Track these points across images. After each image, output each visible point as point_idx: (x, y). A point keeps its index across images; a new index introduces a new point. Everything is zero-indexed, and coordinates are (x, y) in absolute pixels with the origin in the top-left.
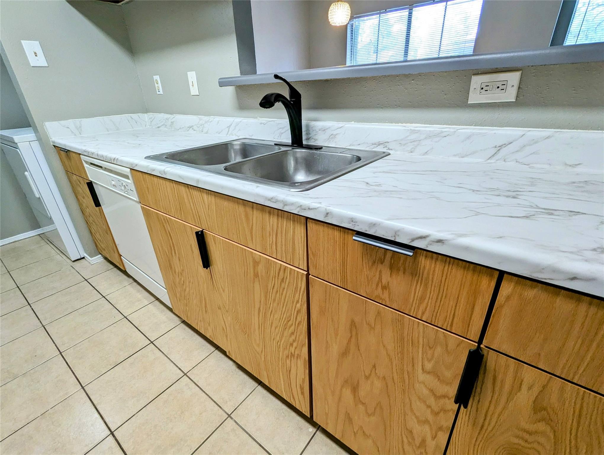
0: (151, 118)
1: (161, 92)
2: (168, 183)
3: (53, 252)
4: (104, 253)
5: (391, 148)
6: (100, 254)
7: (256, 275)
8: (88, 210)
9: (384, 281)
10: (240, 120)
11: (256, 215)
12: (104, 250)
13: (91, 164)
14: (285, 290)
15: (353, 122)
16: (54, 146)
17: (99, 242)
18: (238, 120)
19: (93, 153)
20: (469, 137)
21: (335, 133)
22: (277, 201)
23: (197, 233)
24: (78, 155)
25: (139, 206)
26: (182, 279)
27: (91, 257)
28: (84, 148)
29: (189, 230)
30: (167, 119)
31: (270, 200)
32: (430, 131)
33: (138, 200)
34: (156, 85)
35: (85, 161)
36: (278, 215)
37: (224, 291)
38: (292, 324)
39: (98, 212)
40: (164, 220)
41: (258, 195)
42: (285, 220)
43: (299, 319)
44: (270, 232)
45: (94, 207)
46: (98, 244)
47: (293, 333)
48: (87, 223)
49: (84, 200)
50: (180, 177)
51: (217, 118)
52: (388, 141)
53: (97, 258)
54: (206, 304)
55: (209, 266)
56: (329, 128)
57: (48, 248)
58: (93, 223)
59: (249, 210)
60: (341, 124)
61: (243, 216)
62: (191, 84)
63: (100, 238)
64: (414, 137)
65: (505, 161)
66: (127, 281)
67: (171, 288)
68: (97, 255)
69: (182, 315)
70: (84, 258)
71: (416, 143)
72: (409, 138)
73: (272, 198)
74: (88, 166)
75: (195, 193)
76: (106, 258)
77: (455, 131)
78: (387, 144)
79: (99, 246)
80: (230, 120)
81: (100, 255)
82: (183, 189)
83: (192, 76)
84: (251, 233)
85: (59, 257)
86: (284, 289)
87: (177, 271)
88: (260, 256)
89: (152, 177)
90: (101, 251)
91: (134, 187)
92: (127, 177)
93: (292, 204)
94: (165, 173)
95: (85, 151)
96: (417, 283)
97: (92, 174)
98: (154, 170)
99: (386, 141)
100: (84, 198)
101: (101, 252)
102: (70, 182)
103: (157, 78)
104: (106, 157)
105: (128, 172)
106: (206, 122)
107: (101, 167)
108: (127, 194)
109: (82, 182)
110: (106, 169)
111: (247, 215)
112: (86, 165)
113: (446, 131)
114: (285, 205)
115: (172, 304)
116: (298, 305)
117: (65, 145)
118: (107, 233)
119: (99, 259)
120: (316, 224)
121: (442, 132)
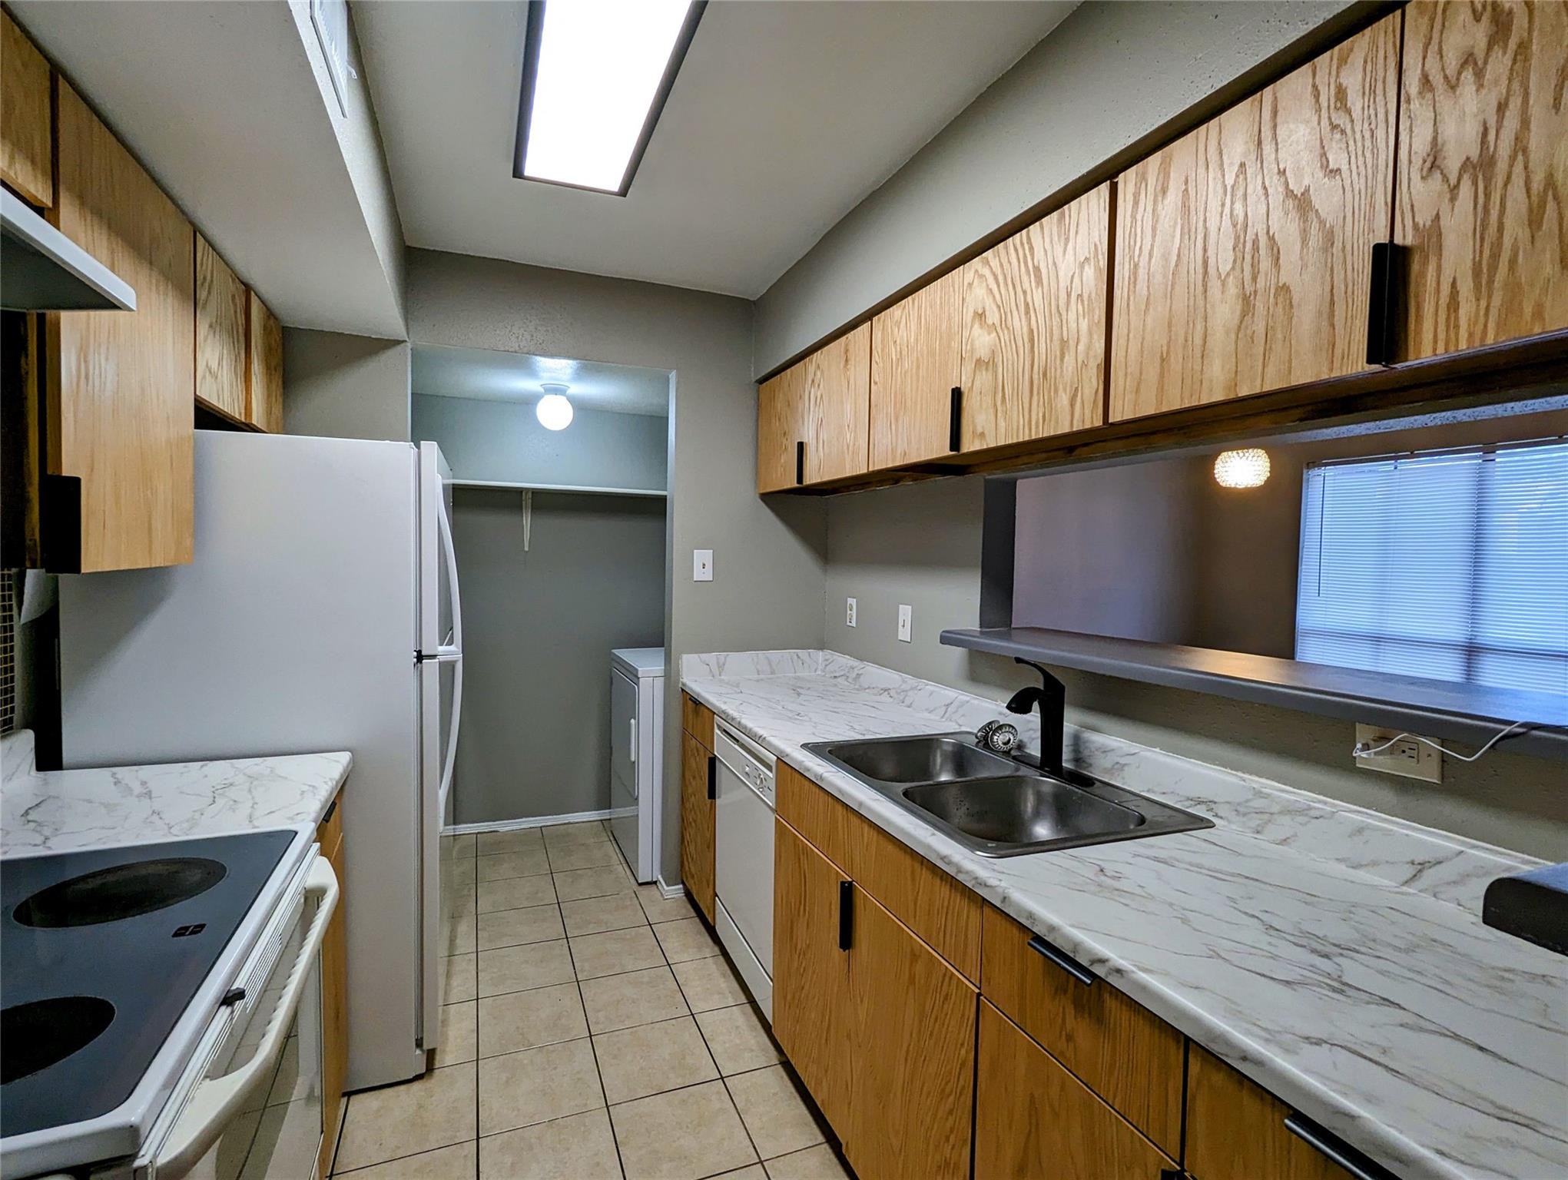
0: (827, 660)
1: (854, 624)
2: (822, 794)
3: (615, 858)
4: (691, 884)
5: (1219, 814)
6: (683, 883)
7: (912, 980)
8: (693, 799)
9: (1068, 1027)
10: (968, 699)
11: (925, 875)
12: (693, 877)
13: (725, 731)
14: (948, 1017)
15: (1157, 750)
16: (683, 690)
17: (690, 860)
18: (964, 697)
19: (733, 719)
20: (1360, 830)
21: (1123, 761)
22: (949, 863)
23: (843, 883)
24: (711, 714)
25: (772, 817)
26: (803, 965)
27: (668, 886)
28: (724, 707)
29: (833, 876)
30: (853, 668)
31: (943, 858)
32: (1288, 801)
33: (774, 807)
34: (849, 612)
35: (718, 725)
36: (951, 886)
37: (862, 1001)
38: (952, 1091)
39: (709, 806)
40: (803, 850)
41: (929, 847)
42: (959, 895)
43: (962, 1082)
44: (938, 910)
45: (704, 797)
46: (686, 863)
47: (951, 1112)
48: (683, 821)
49: (694, 783)
50: (840, 791)
51: (932, 686)
52: (1216, 800)
53: (676, 890)
54: (829, 1025)
55: (849, 949)
56: (1113, 750)
57: (610, 849)
58: (693, 824)
59: (917, 866)
60: (1135, 747)
61: (908, 874)
62: (901, 623)
63: (693, 852)
64: (1258, 803)
65: (1435, 896)
66: (711, 949)
67: (781, 979)
68: (678, 884)
69: (786, 1043)
70: (655, 883)
71: (1266, 817)
72: (1251, 804)
73: (945, 857)
74: (719, 732)
75: (855, 820)
76: (689, 895)
77: (1334, 812)
78: (1213, 806)
79: (687, 868)
80: (951, 694)
81: (681, 886)
82: (839, 808)
83: (905, 612)
84: (915, 904)
85: (621, 870)
86: (947, 1014)
87: (799, 947)
88: (921, 946)
89: (803, 779)
90: (687, 878)
91: (774, 786)
92: (769, 768)
93: (967, 872)
94: (821, 778)
95: (724, 712)
96: (1104, 1036)
97: (722, 747)
98: (809, 770)
99: (1211, 799)
100: (694, 778)
101: (685, 880)
102: (684, 747)
103: (852, 601)
104: (750, 730)
105: (772, 761)
106: (912, 689)
107: (737, 741)
108: (761, 792)
109: (702, 753)
110: (743, 746)
111: (913, 873)
112: (717, 731)
113: (1318, 808)
114: (959, 871)
115: (774, 1016)
116: (963, 1052)
117: (698, 695)
118: (708, 847)
119: (675, 892)
120: (994, 911)
121: (1310, 808)
